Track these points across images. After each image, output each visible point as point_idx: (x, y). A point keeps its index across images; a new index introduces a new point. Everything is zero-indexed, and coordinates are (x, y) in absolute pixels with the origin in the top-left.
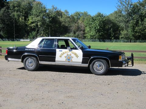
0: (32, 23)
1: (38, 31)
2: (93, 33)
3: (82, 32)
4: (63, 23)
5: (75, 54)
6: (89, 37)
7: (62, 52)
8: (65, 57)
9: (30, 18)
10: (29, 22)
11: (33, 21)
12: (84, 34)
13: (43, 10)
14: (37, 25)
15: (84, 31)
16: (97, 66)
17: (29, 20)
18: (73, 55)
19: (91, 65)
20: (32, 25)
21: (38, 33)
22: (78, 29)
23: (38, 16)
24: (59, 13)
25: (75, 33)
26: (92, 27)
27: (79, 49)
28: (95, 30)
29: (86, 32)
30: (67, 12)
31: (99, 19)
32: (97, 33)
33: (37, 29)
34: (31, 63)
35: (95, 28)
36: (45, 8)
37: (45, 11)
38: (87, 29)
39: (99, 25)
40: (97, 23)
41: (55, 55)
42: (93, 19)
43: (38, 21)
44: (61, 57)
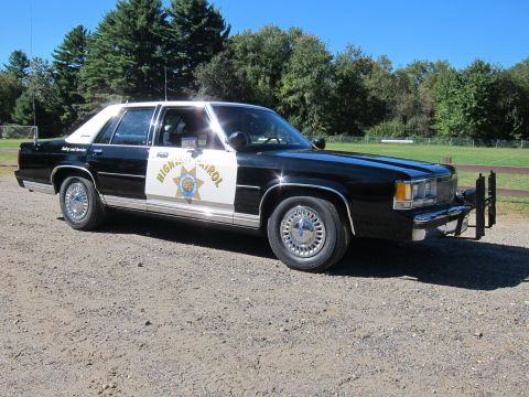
0: (291, 93)
1: (305, 113)
2: (457, 119)
3: (426, 118)
4: (374, 93)
5: (211, 170)
6: (446, 132)
7: (165, 161)
8: (177, 180)
9: (284, 80)
10: (283, 91)
11: (291, 88)
12: (433, 122)
13: (320, 56)
14: (302, 99)
15: (432, 114)
16: (297, 226)
17: (282, 85)
18: (202, 175)
19: (271, 222)
20: (291, 98)
21: (304, 120)
22: (416, 108)
23: (304, 75)
24: (365, 67)
25: (405, 120)
26: (456, 103)
27: (228, 147)
28: (465, 112)
29: (438, 116)
30: (385, 61)
31: (478, 79)
32: (468, 121)
33: (302, 109)
34: (77, 199)
35: (465, 105)
36: (324, 52)
37: (326, 61)
38: (442, 109)
39: (476, 98)
40: (471, 90)
41: (144, 172)
42: (460, 81)
43: (304, 87)
44: (161, 178)
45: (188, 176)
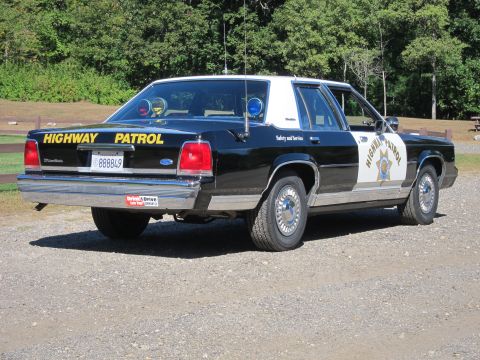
5: (395, 150)
8: (378, 165)
18: (391, 156)
41: (357, 161)
45: (384, 158)
